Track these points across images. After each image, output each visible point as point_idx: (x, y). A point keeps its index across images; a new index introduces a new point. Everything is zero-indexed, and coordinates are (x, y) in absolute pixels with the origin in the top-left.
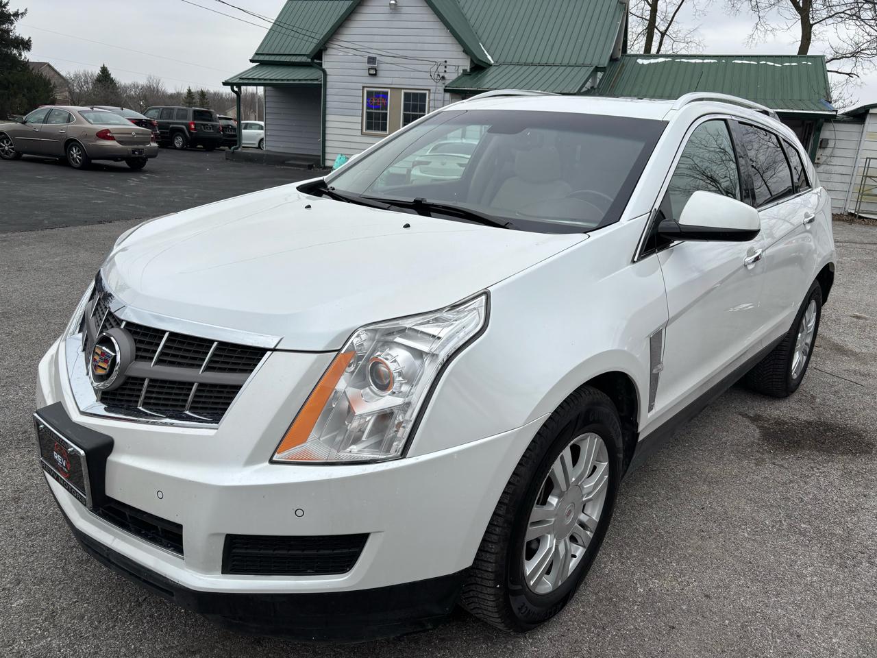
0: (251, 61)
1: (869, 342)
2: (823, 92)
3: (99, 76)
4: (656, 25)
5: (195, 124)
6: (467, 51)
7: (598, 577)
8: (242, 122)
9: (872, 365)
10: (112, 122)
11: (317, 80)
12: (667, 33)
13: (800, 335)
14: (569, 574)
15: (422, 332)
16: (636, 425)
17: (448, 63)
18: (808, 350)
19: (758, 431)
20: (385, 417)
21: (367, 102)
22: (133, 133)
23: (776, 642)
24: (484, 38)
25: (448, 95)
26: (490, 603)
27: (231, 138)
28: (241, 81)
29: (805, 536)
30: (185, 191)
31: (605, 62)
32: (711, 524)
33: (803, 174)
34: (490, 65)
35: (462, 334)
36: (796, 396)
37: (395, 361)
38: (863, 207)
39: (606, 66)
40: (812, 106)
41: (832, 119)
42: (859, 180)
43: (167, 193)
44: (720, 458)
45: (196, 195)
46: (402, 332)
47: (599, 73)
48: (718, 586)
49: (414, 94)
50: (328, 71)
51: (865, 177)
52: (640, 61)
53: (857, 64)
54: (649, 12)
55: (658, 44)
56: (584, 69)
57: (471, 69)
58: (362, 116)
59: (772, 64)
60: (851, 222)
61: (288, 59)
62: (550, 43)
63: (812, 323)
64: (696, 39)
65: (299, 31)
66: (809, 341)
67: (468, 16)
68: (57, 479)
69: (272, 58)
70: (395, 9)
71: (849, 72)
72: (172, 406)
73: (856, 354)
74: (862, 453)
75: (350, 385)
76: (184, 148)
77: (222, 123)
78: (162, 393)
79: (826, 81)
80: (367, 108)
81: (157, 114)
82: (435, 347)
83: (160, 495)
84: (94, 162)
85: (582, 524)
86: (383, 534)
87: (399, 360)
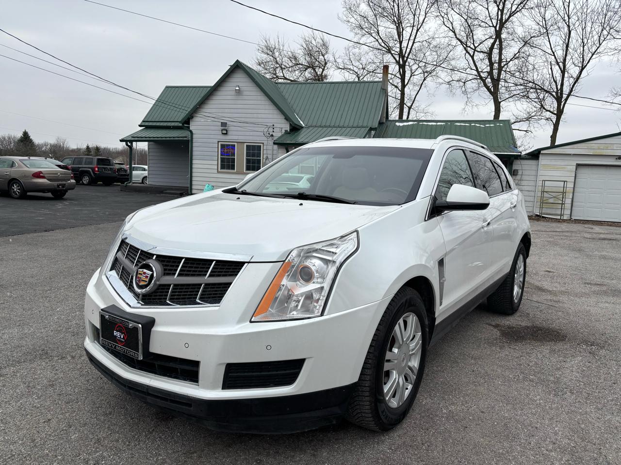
0: (140, 126)
1: (556, 285)
2: (512, 142)
3: (21, 137)
4: (405, 102)
5: (98, 168)
6: (287, 118)
7: (419, 406)
8: (133, 166)
9: (561, 297)
10: (42, 166)
11: (186, 137)
12: (412, 107)
13: (516, 275)
14: (405, 399)
15: (326, 251)
16: (434, 313)
17: (275, 126)
18: (522, 285)
19: (498, 332)
20: (309, 296)
21: (221, 152)
22: (59, 174)
23: (524, 431)
24: (297, 111)
25: (276, 147)
26: (367, 407)
27: (123, 177)
28: (133, 139)
29: (533, 382)
30: (98, 210)
31: (376, 125)
32: (479, 379)
33: (507, 184)
34: (303, 127)
35: (346, 252)
36: (518, 314)
37: (314, 265)
38: (544, 211)
39: (376, 126)
40: (506, 150)
41: (519, 157)
42: (539, 194)
43: (86, 212)
44: (479, 346)
45: (107, 213)
46: (316, 251)
47: (372, 131)
48: (488, 408)
49: (252, 146)
50: (194, 132)
51: (543, 192)
52: (397, 124)
53: (530, 125)
54: (400, 95)
55: (407, 114)
56: (363, 129)
57: (290, 130)
58: (218, 160)
59: (479, 125)
60: (538, 220)
61: (165, 124)
63: (522, 269)
64: (431, 111)
65: (177, 106)
66: (521, 279)
67: (286, 97)
68: (115, 348)
69: (154, 124)
70: (239, 92)
71: (526, 130)
72: (188, 298)
73: (550, 291)
74: (560, 340)
75: (289, 281)
76: (89, 184)
77: (117, 167)
78: (181, 292)
79: (512, 135)
80: (221, 155)
81: (70, 162)
82: (334, 258)
83: (187, 345)
84: (29, 194)
85: (410, 368)
86: (313, 359)
87: (316, 264)
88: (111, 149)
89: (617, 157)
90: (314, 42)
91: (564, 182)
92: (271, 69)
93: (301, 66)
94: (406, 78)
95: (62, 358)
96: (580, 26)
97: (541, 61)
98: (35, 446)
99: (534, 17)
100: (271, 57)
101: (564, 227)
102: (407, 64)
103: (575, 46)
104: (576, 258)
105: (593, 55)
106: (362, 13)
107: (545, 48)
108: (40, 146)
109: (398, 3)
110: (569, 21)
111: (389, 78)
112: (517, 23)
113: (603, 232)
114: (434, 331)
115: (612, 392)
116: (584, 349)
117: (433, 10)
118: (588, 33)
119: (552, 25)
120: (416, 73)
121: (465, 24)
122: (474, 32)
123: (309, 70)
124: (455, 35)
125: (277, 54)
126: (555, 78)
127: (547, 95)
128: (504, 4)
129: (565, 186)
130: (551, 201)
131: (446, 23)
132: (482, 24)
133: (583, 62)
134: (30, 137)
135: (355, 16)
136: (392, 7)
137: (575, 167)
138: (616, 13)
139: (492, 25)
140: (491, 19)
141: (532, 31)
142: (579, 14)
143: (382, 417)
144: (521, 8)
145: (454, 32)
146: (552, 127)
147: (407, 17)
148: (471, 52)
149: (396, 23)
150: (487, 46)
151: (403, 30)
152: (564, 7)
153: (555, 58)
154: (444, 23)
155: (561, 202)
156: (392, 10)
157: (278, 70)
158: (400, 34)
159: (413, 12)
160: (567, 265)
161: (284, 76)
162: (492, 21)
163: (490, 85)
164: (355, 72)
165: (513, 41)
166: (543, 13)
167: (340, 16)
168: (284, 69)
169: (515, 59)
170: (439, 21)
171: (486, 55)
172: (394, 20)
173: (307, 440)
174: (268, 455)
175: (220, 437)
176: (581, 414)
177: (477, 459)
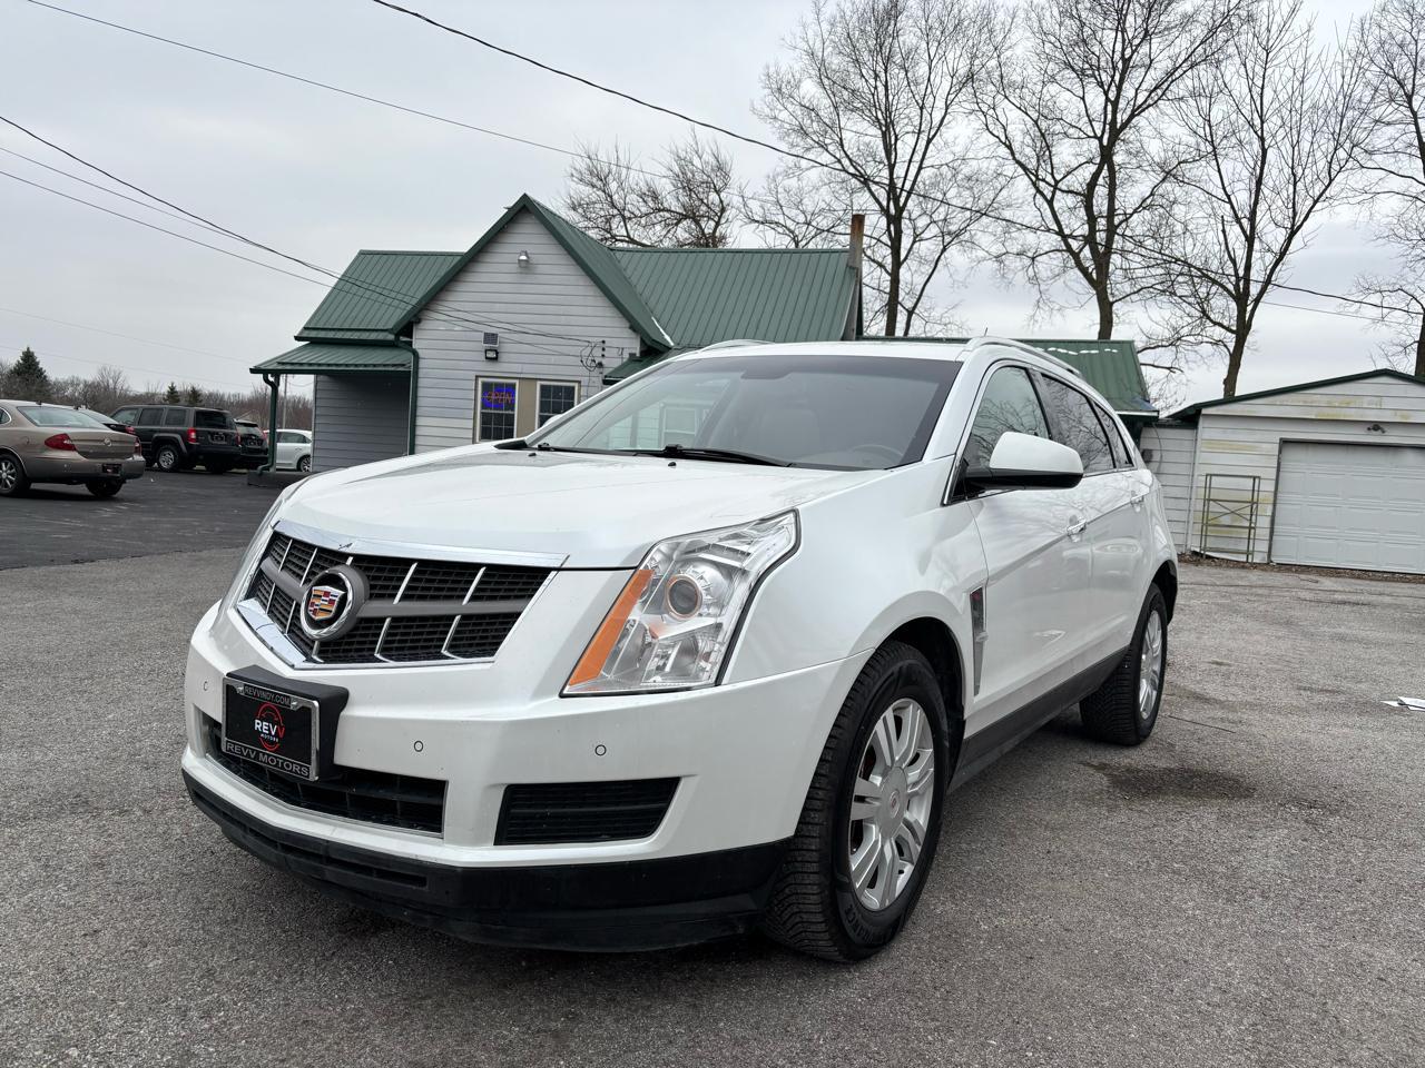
0: (297, 338)
1: (1235, 690)
2: (1137, 388)
3: (19, 364)
4: (900, 299)
5: (196, 431)
6: (635, 327)
7: (928, 917)
8: (278, 430)
9: (1244, 713)
10: (69, 425)
11: (403, 365)
12: (916, 311)
13: (1144, 657)
14: (897, 895)
15: (729, 549)
16: (961, 710)
17: (607, 344)
18: (1157, 681)
19: (1105, 779)
20: (690, 648)
21: (483, 399)
22: (107, 441)
23: (1159, 967)
24: (658, 311)
26: (814, 898)
27: (255, 456)
28: (280, 367)
29: (1180, 875)
30: (196, 523)
32: (1060, 867)
33: (1125, 455)
34: (669, 348)
35: (771, 552)
36: (1149, 744)
37: (702, 578)
38: (1211, 543)
40: (1125, 406)
41: (1152, 422)
42: (1200, 506)
43: (168, 526)
46: (706, 548)
48: (1080, 922)
49: (556, 387)
50: (421, 353)
51: (1207, 500)
53: (1179, 355)
54: (888, 283)
55: (904, 326)
57: (641, 353)
58: (475, 419)
59: (1065, 351)
60: (1197, 563)
61: (356, 336)
62: (755, 319)
63: (1157, 644)
64: (956, 318)
65: (386, 292)
66: (1157, 668)
67: (634, 280)
68: (257, 757)
69: (331, 335)
70: (526, 267)
71: (1169, 365)
72: (423, 647)
73: (1221, 702)
74: (1241, 797)
75: (646, 612)
76: (174, 469)
77: (242, 430)
78: (408, 634)
79: (1139, 374)
80: (483, 407)
81: (133, 417)
82: (745, 564)
83: (419, 746)
84: (34, 486)
85: (909, 825)
86: (696, 779)
87: (706, 576)
88: (226, 397)
89: (1371, 426)
90: (696, 161)
91: (1254, 478)
92: (600, 220)
93: (667, 215)
94: (902, 245)
95: (122, 812)
96: (1286, 140)
97: (1201, 214)
98: (66, 979)
99: (1185, 117)
100: (600, 193)
101: (1254, 577)
102: (905, 214)
103: (1277, 182)
104: (1279, 638)
105: (1316, 202)
106: (806, 100)
107: (1210, 188)
108: (61, 387)
109: (886, 82)
110: (1262, 128)
111: (864, 246)
112: (1147, 131)
113: (1342, 589)
114: (962, 751)
115: (1354, 896)
116: (1293, 814)
117: (964, 98)
118: (1304, 155)
119: (1225, 137)
120: (924, 236)
121: (1034, 131)
122: (1053, 150)
123: (685, 223)
124: (1013, 153)
125: (613, 186)
126: (1232, 253)
127: (1214, 289)
128: (1119, 88)
129: (1256, 488)
130: (1226, 520)
131: (991, 127)
132: (1071, 131)
133: (1294, 218)
134: (38, 363)
135: (789, 106)
136: (873, 90)
137: (1277, 446)
138: (1364, 113)
139: (1092, 134)
140: (1090, 122)
141: (1182, 148)
142: (1285, 113)
143: (847, 925)
144: (1156, 98)
145: (1009, 147)
146: (1227, 361)
147: (907, 111)
148: (1048, 192)
149: (880, 124)
150: (1081, 180)
151: (896, 140)
152: (1252, 96)
153: (1233, 207)
154: (987, 125)
155: (1247, 524)
156: (873, 95)
157: (615, 222)
158: (889, 149)
159: (920, 102)
160: (1258, 653)
161: (628, 236)
162: (1092, 126)
163: (1089, 264)
164: (789, 230)
165: (1138, 170)
166: (1206, 110)
167: (758, 107)
168: (630, 219)
169: (1144, 208)
170: (977, 122)
171: (1080, 198)
172: (877, 118)
173: (678, 978)
174: (592, 1003)
175: (484, 969)
176: (1283, 938)
177: (1055, 1018)
